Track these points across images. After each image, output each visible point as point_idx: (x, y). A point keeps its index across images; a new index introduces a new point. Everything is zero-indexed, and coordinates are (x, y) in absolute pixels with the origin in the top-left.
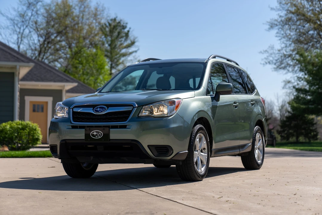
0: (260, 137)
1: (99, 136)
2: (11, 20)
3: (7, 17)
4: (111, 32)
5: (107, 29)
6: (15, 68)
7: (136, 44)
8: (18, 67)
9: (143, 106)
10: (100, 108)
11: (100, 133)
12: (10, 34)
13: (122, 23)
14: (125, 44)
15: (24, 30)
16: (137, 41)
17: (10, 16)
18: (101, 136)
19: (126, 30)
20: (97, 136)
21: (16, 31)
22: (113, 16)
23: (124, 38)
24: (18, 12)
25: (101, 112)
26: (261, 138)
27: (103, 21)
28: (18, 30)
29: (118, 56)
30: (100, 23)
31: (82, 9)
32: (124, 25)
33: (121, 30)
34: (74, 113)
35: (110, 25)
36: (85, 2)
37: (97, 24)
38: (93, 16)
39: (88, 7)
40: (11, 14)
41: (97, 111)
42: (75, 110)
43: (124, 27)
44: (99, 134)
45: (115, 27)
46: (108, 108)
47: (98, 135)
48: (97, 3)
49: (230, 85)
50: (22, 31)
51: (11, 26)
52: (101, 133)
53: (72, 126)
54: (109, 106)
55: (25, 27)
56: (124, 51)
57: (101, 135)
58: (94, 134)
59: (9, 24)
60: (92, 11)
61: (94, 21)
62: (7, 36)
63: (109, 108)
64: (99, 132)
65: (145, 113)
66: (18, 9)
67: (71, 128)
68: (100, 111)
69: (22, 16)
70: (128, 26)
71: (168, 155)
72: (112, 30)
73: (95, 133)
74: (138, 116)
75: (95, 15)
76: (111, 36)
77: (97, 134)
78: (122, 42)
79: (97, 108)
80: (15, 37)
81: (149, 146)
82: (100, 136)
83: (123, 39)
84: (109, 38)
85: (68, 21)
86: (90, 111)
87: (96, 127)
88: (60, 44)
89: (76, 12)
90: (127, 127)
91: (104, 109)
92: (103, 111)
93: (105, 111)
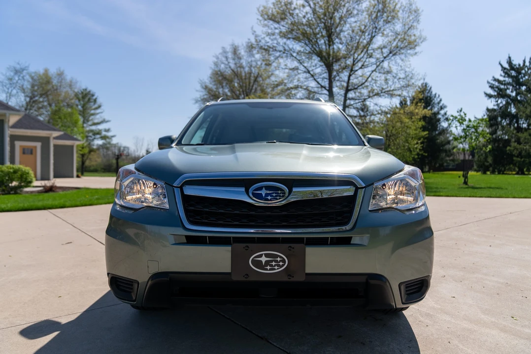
1: (276, 267)
4: (83, 98)
5: (80, 96)
6: (4, 115)
7: (102, 107)
8: (7, 115)
9: (374, 184)
10: (267, 188)
11: (279, 259)
13: (91, 93)
14: (94, 107)
15: (12, 91)
18: (283, 265)
19: (94, 98)
20: (268, 267)
21: (5, 91)
22: (84, 87)
23: (93, 102)
24: (6, 76)
27: (76, 90)
29: (89, 114)
30: (74, 92)
31: (60, 80)
33: (90, 97)
34: (187, 199)
35: (82, 93)
36: (62, 76)
37: (72, 92)
39: (64, 79)
41: (259, 196)
42: (190, 191)
43: (93, 95)
44: (276, 261)
45: (86, 95)
46: (290, 190)
47: (274, 263)
48: (72, 78)
52: (281, 257)
53: (187, 237)
54: (291, 183)
55: (12, 88)
56: (92, 112)
57: (281, 263)
58: (261, 261)
60: (68, 83)
61: (70, 90)
64: (277, 256)
66: (6, 74)
67: (185, 241)
68: (269, 198)
69: (10, 79)
70: (96, 95)
72: (84, 96)
73: (264, 259)
75: (70, 86)
76: (83, 101)
77: (272, 261)
78: (92, 105)
79: (260, 188)
80: (4, 95)
81: (399, 286)
82: (278, 265)
85: (49, 87)
86: (238, 195)
88: (42, 103)
89: (55, 82)
90: (352, 242)
91: (279, 192)
92: (278, 198)
93: (283, 196)
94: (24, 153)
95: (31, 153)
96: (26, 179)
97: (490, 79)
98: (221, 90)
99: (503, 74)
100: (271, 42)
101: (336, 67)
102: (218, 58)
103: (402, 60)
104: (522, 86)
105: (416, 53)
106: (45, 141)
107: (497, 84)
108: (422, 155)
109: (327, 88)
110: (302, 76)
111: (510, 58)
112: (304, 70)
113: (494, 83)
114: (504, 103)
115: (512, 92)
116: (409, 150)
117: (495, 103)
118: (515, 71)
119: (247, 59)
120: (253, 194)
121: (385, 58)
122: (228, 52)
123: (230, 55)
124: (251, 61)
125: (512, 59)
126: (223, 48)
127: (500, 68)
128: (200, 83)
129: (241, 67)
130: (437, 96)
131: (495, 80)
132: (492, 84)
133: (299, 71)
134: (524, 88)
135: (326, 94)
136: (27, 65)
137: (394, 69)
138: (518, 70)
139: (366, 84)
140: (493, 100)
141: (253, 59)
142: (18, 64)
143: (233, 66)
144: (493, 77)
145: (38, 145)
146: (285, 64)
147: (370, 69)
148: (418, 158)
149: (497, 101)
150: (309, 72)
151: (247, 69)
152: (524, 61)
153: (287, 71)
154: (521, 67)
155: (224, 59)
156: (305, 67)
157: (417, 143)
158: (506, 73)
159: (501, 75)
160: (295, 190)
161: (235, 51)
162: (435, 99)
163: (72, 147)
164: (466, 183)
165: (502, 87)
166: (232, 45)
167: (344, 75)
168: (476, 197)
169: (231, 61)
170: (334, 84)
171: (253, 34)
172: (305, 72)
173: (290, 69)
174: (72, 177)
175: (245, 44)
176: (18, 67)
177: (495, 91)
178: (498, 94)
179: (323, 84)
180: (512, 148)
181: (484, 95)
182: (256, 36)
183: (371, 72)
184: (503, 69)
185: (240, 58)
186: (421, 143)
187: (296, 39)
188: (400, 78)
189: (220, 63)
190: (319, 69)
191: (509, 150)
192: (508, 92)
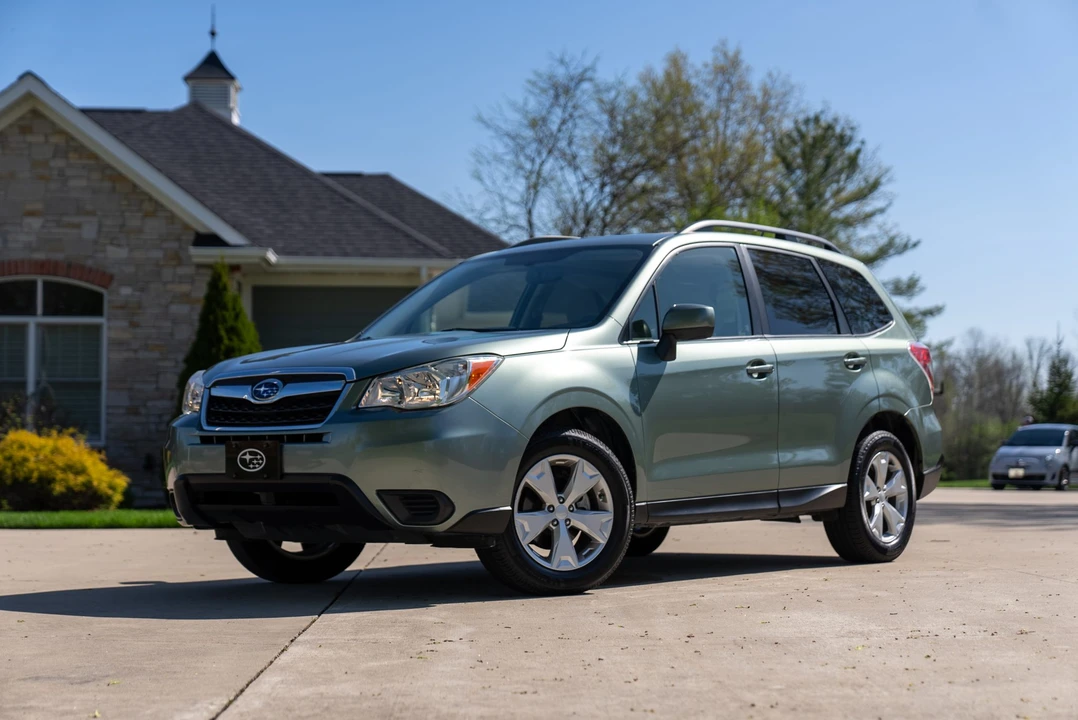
0: (891, 463)
1: (257, 466)
2: (508, 135)
3: (497, 129)
4: (807, 157)
5: (797, 150)
9: (373, 377)
10: (266, 385)
11: (259, 457)
12: (507, 179)
13: (838, 130)
14: (852, 187)
15: (542, 164)
16: (890, 180)
17: (504, 126)
18: (262, 464)
19: (851, 149)
20: (251, 466)
21: (523, 169)
22: (810, 110)
23: (846, 172)
24: (525, 113)
25: (267, 397)
26: (898, 466)
27: (787, 125)
28: (528, 166)
30: (775, 133)
31: (725, 94)
32: (848, 133)
33: (835, 149)
34: (213, 401)
35: (802, 136)
36: (732, 75)
37: (769, 135)
38: (757, 112)
39: (742, 86)
40: (506, 121)
41: (259, 395)
42: (217, 392)
43: (843, 141)
44: (257, 459)
45: (819, 142)
46: (284, 385)
47: (255, 462)
48: (770, 75)
49: (704, 310)
50: (537, 167)
51: (507, 154)
52: (260, 455)
53: (202, 438)
54: (287, 379)
55: (544, 155)
56: (849, 210)
57: (260, 462)
58: (245, 459)
59: (500, 149)
60: (754, 98)
61: (761, 128)
62: (499, 183)
63: (288, 385)
64: (257, 454)
65: (383, 398)
66: (525, 104)
67: (199, 441)
68: (265, 395)
69: (539, 123)
70: (859, 137)
71: (439, 519)
72: (807, 149)
73: (248, 457)
74: (358, 408)
75: (763, 110)
77: (253, 459)
78: (842, 183)
79: (260, 386)
80: (520, 185)
81: (380, 493)
82: (258, 464)
83: (843, 176)
84: (800, 175)
86: (246, 394)
87: (254, 438)
89: (709, 101)
90: (324, 440)
91: (275, 389)
92: (272, 395)
93: (277, 393)
120: (255, 392)
136: (587, 63)
142: (562, 62)
176: (561, 72)
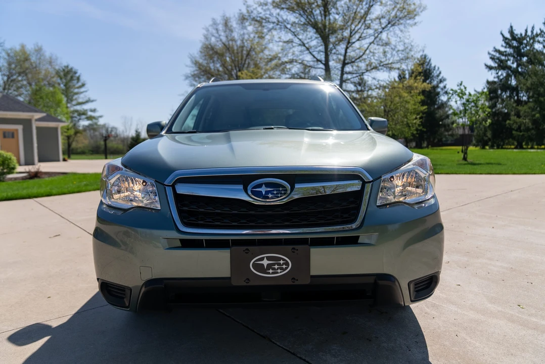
1: (279, 271)
4: (65, 75)
5: (62, 74)
7: (86, 86)
9: (382, 177)
10: (268, 185)
11: (282, 262)
13: (74, 70)
14: (77, 86)
18: (286, 268)
19: (77, 75)
20: (271, 271)
22: (65, 64)
23: (76, 80)
27: (57, 68)
29: (72, 94)
30: (55, 69)
31: (38, 57)
32: (76, 71)
33: (73, 74)
34: (179, 198)
35: (64, 70)
36: (40, 52)
37: (53, 69)
38: (48, 63)
41: (258, 194)
42: (182, 189)
43: (75, 73)
44: (279, 264)
45: (68, 72)
46: (293, 187)
47: (276, 267)
52: (284, 260)
53: (182, 241)
54: (294, 179)
56: (76, 90)
57: (284, 266)
58: (263, 265)
60: (47, 59)
61: (50, 67)
64: (280, 259)
68: (270, 196)
70: (79, 72)
73: (265, 262)
74: (378, 206)
75: (50, 63)
76: (66, 79)
77: (274, 264)
78: (75, 84)
79: (260, 186)
81: (409, 285)
82: (282, 269)
83: (75, 82)
84: (64, 81)
85: (27, 65)
88: (21, 83)
89: (33, 59)
90: (359, 241)
91: (281, 189)
92: (279, 195)
93: (285, 194)
94: (5, 137)
95: (13, 137)
96: (8, 165)
97: (491, 50)
98: (211, 65)
99: (504, 45)
100: (263, 13)
101: (332, 39)
102: (208, 30)
103: (401, 31)
104: (523, 57)
105: (416, 23)
106: (27, 123)
107: (497, 55)
108: (421, 130)
109: (324, 62)
110: (297, 49)
111: (511, 27)
112: (299, 42)
113: (494, 53)
114: (505, 75)
115: (513, 63)
116: (408, 125)
117: (496, 76)
118: (516, 41)
119: (239, 32)
120: (252, 192)
121: (383, 28)
122: (219, 24)
123: (221, 27)
124: (244, 34)
125: (514, 28)
126: (213, 19)
127: (501, 38)
128: (189, 58)
129: (233, 40)
130: (437, 68)
131: (496, 51)
132: (492, 55)
133: (294, 44)
134: (525, 59)
135: (322, 69)
137: (393, 41)
138: (520, 40)
139: (364, 57)
140: (494, 72)
141: (245, 31)
143: (224, 39)
144: (494, 48)
145: (20, 128)
146: (279, 36)
147: (368, 41)
148: (417, 134)
149: (497, 73)
150: (304, 45)
151: (239, 43)
152: (526, 31)
153: (281, 44)
154: (522, 37)
155: (214, 31)
156: (300, 40)
157: (416, 118)
158: (507, 43)
159: (502, 46)
160: (297, 186)
161: (226, 23)
162: (435, 72)
163: (56, 129)
164: (465, 159)
165: (503, 58)
166: (224, 16)
167: (341, 48)
168: (476, 174)
169: (222, 34)
170: (330, 58)
171: (244, 4)
172: (300, 45)
173: (285, 42)
174: (58, 160)
175: (237, 16)
177: (496, 62)
178: (499, 65)
179: (319, 58)
180: (511, 122)
181: (484, 67)
182: (248, 7)
183: (368, 44)
184: (505, 39)
185: (231, 31)
186: (420, 118)
187: (291, 9)
188: (398, 51)
189: (210, 36)
190: (315, 42)
191: (509, 124)
192: (509, 63)
